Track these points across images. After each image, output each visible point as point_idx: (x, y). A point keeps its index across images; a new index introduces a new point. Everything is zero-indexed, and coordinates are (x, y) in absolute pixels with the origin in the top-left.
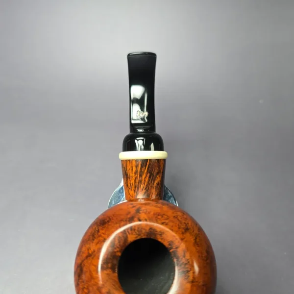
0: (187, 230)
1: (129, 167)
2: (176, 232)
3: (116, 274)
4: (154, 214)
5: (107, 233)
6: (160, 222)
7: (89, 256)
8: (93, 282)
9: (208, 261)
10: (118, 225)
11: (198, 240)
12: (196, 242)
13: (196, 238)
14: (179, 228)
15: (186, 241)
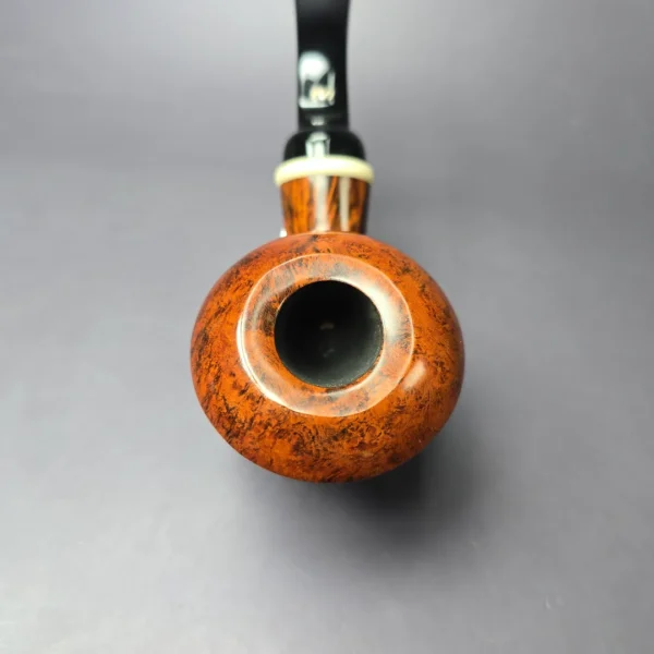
0: (406, 270)
1: (295, 194)
2: (386, 271)
3: (273, 339)
4: (344, 243)
5: (254, 272)
6: (354, 254)
7: (220, 311)
8: (227, 352)
9: (447, 326)
10: (275, 259)
11: (427, 289)
12: (423, 291)
13: (424, 286)
14: (391, 266)
15: (404, 287)
